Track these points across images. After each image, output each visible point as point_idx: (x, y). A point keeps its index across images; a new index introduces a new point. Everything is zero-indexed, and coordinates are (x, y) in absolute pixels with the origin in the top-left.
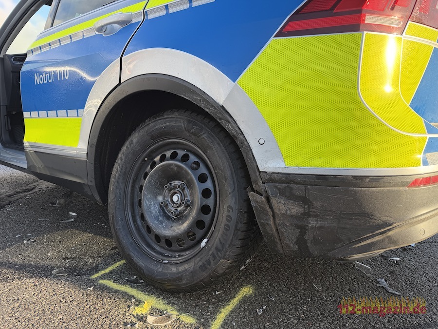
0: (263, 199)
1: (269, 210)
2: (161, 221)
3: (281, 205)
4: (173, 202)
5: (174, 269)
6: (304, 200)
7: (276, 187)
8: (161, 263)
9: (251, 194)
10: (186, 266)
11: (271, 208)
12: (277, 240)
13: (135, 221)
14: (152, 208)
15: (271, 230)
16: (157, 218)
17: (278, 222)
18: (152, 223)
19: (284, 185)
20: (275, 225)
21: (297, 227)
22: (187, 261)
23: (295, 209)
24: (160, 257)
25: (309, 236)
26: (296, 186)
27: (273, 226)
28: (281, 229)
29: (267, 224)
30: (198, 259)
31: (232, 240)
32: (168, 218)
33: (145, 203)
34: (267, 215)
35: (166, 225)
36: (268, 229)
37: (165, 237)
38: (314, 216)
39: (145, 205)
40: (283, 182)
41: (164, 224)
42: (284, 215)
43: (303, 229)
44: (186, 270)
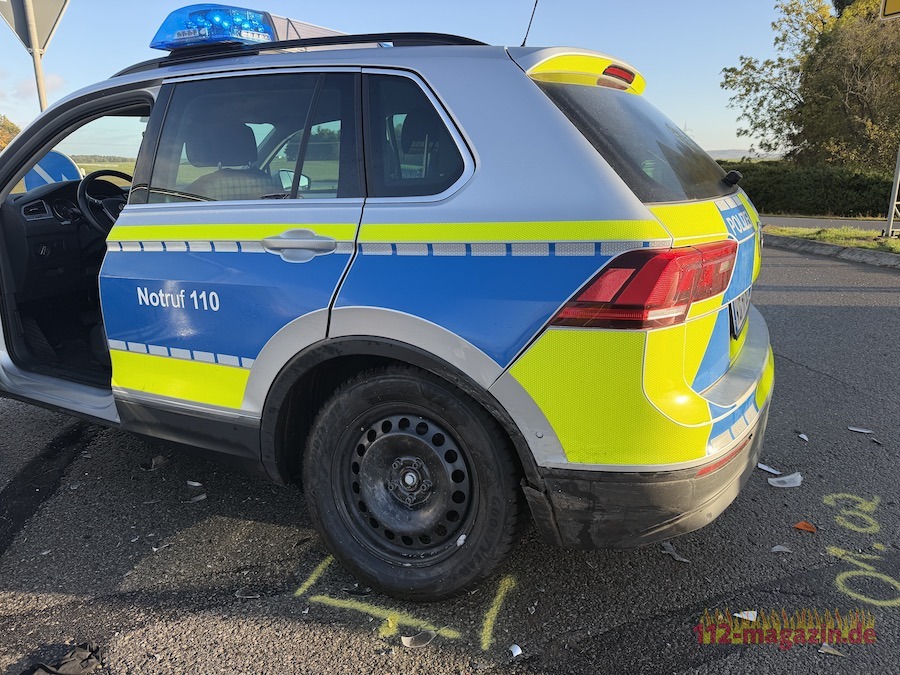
0: (542, 495)
1: (549, 506)
2: (393, 511)
3: (562, 500)
4: (406, 485)
5: (423, 575)
6: (589, 496)
7: (557, 483)
8: (402, 567)
9: (526, 489)
10: (439, 570)
11: (550, 502)
12: (558, 535)
13: (350, 512)
14: (377, 495)
15: (550, 525)
16: (385, 508)
17: (558, 517)
18: (381, 516)
19: (565, 480)
20: (555, 519)
21: (581, 522)
22: (439, 563)
23: (579, 504)
24: (398, 559)
25: (593, 529)
26: (581, 482)
27: (553, 522)
28: (561, 523)
29: (546, 520)
30: (456, 561)
31: (501, 537)
32: (402, 506)
33: (367, 490)
34: (546, 509)
35: (401, 518)
36: (547, 524)
37: (401, 533)
38: (599, 510)
39: (366, 491)
40: (566, 478)
41: (397, 516)
42: (566, 510)
43: (587, 524)
44: (441, 575)
